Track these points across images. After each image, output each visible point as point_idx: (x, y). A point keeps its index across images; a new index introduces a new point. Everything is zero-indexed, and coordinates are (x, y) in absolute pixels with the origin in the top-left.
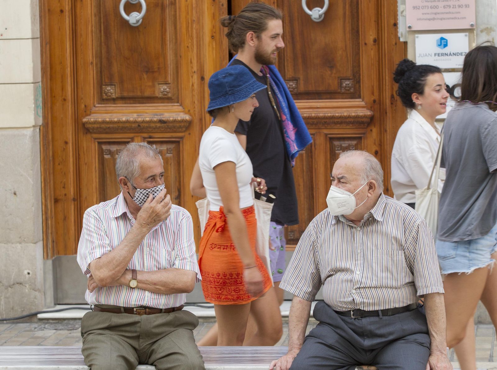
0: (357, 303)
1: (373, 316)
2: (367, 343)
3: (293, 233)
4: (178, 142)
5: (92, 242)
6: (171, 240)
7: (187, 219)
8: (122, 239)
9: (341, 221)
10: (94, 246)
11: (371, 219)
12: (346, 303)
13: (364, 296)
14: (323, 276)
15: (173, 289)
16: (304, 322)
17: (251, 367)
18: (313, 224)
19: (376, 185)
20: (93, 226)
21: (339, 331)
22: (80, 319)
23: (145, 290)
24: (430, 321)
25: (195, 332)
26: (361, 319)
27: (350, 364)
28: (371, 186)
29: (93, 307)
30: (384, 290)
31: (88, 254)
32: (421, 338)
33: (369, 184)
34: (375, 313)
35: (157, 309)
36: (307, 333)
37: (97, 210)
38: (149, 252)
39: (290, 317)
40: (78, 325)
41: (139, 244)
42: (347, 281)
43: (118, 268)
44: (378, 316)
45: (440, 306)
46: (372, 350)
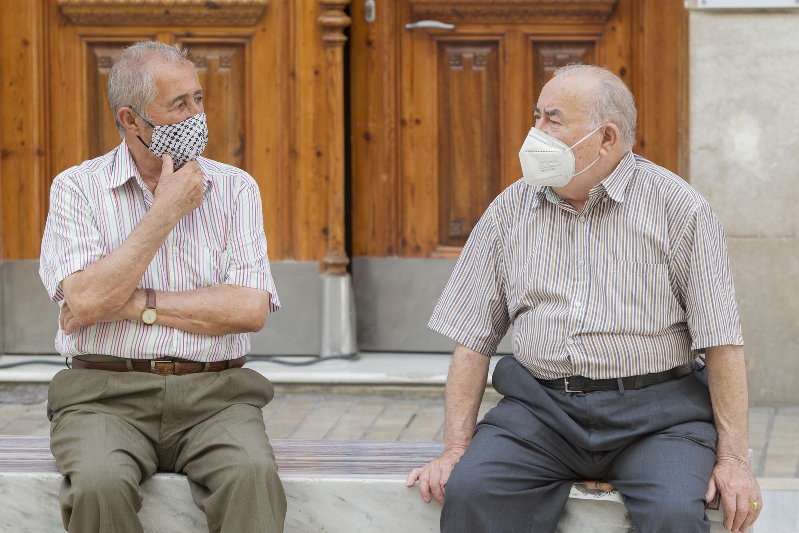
0: (575, 364)
1: (607, 389)
2: (595, 439)
3: (459, 225)
4: (242, 46)
5: (65, 239)
6: (220, 231)
7: (249, 191)
8: (127, 235)
9: (549, 202)
10: (70, 247)
11: (605, 200)
12: (554, 363)
13: (589, 350)
14: (512, 310)
15: (225, 324)
16: (474, 395)
17: (372, 481)
18: (495, 208)
19: (618, 133)
20: (68, 208)
21: (541, 415)
22: (47, 383)
23: (172, 327)
24: (716, 399)
25: (267, 411)
26: (583, 394)
27: (562, 477)
28: (608, 135)
29: (70, 360)
30: (628, 339)
31: (58, 264)
32: (700, 430)
33: (604, 131)
34: (610, 384)
35: (196, 362)
36: (480, 418)
37: (77, 175)
38: (178, 255)
39: (448, 386)
40: (43, 394)
41: (159, 246)
42: (557, 320)
43: (117, 290)
44: (617, 388)
45: (735, 369)
46: (605, 453)
